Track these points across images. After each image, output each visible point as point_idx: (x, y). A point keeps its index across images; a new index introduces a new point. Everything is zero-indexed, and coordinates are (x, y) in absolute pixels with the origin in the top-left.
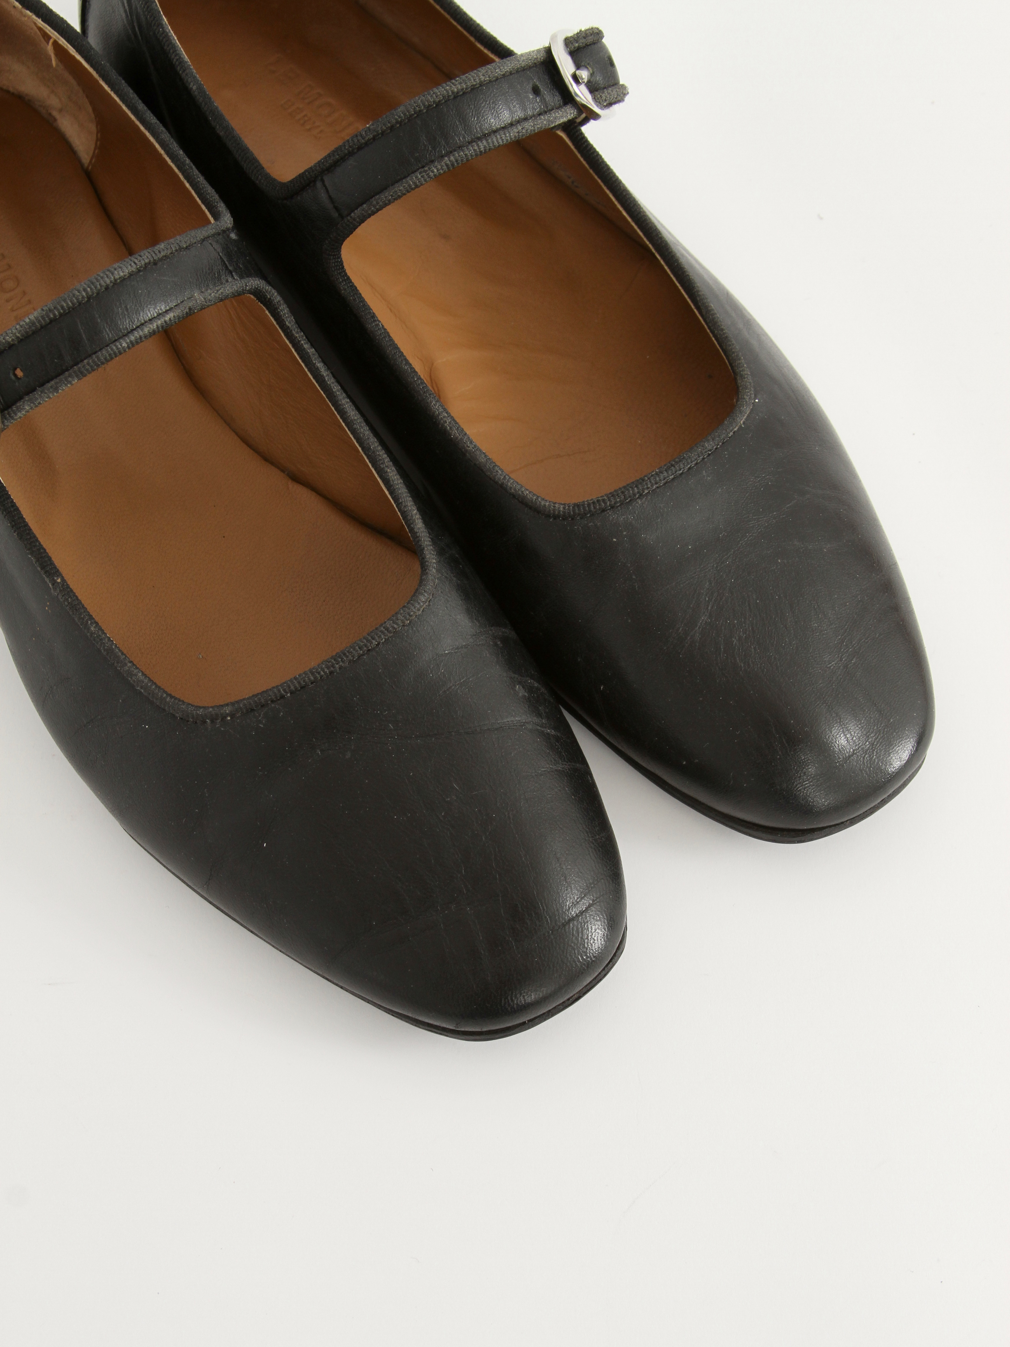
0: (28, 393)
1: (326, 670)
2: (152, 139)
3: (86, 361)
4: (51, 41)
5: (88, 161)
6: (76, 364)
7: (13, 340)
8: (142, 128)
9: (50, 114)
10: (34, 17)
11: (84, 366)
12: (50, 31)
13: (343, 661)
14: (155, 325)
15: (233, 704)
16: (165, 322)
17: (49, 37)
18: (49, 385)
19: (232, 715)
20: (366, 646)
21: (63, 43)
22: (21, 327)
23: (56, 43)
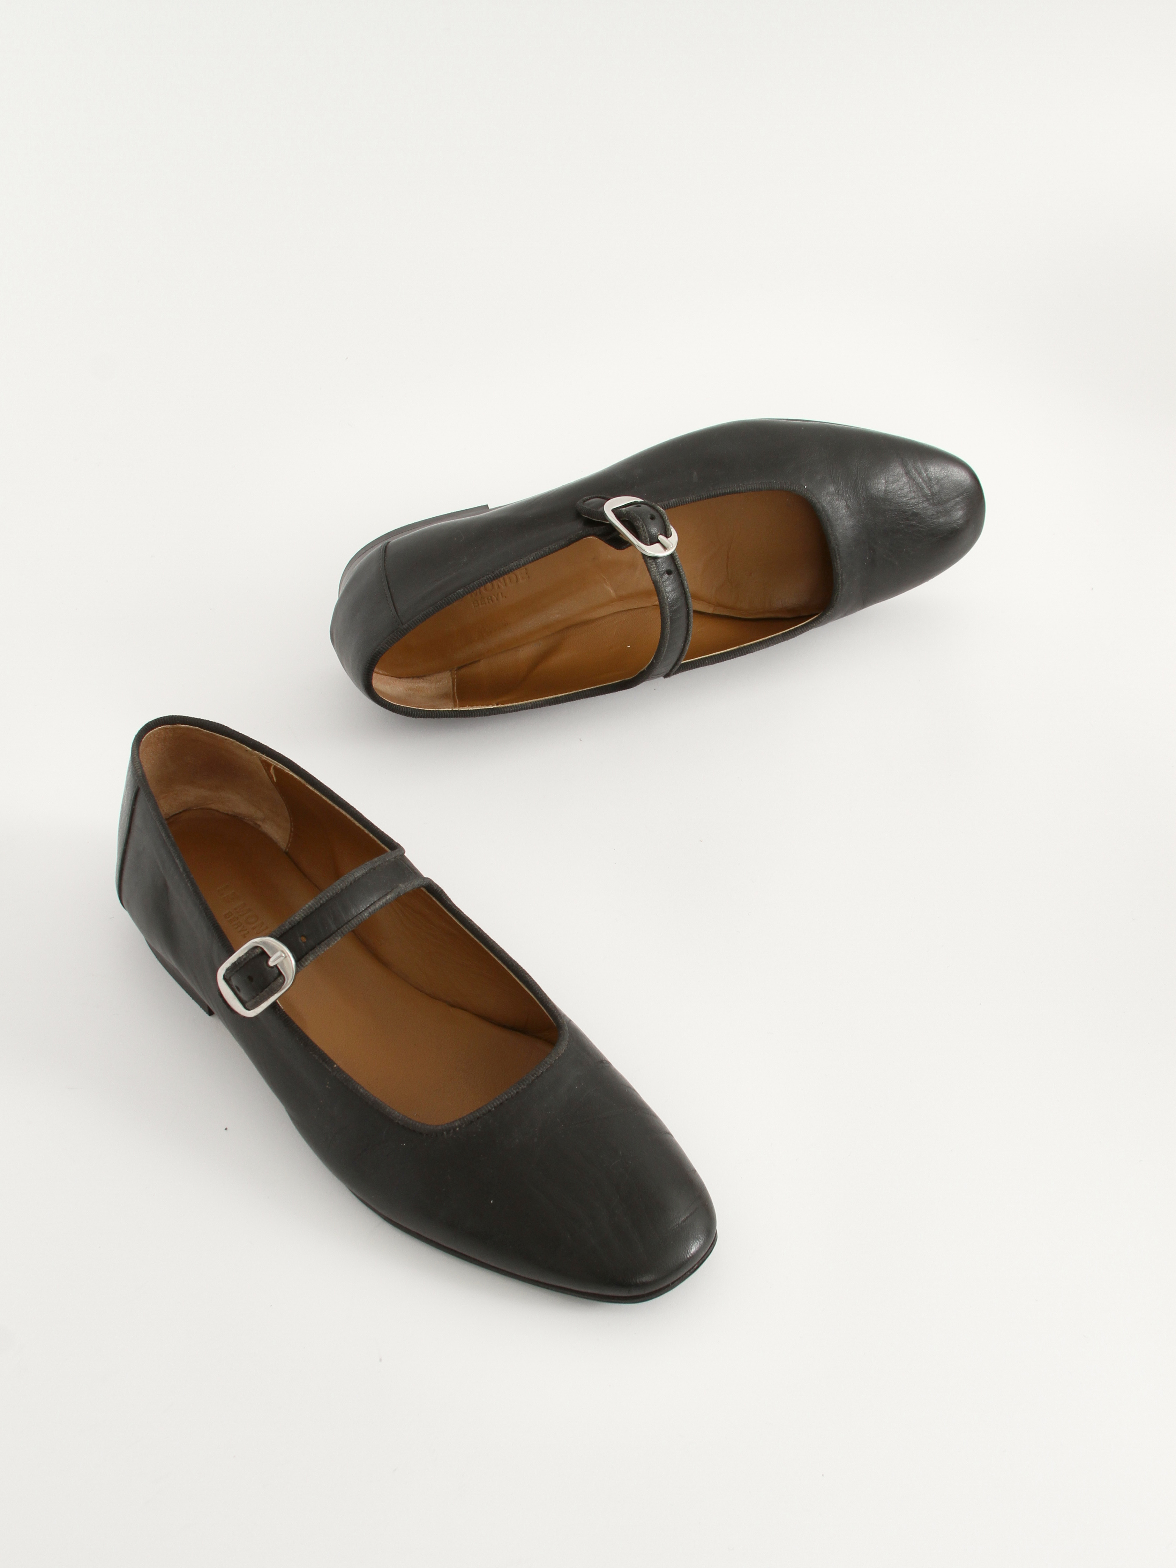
0: (311, 950)
1: (514, 1091)
2: (344, 813)
3: (344, 927)
4: (272, 767)
5: (285, 846)
6: (339, 929)
7: (299, 919)
8: (337, 807)
9: (256, 824)
10: (260, 754)
11: (344, 929)
12: (271, 761)
13: (524, 1085)
14: (382, 902)
15: (460, 1119)
16: (387, 900)
17: (271, 765)
18: (323, 943)
19: (460, 1126)
20: (535, 1074)
21: (281, 766)
22: (304, 910)
23: (275, 768)
